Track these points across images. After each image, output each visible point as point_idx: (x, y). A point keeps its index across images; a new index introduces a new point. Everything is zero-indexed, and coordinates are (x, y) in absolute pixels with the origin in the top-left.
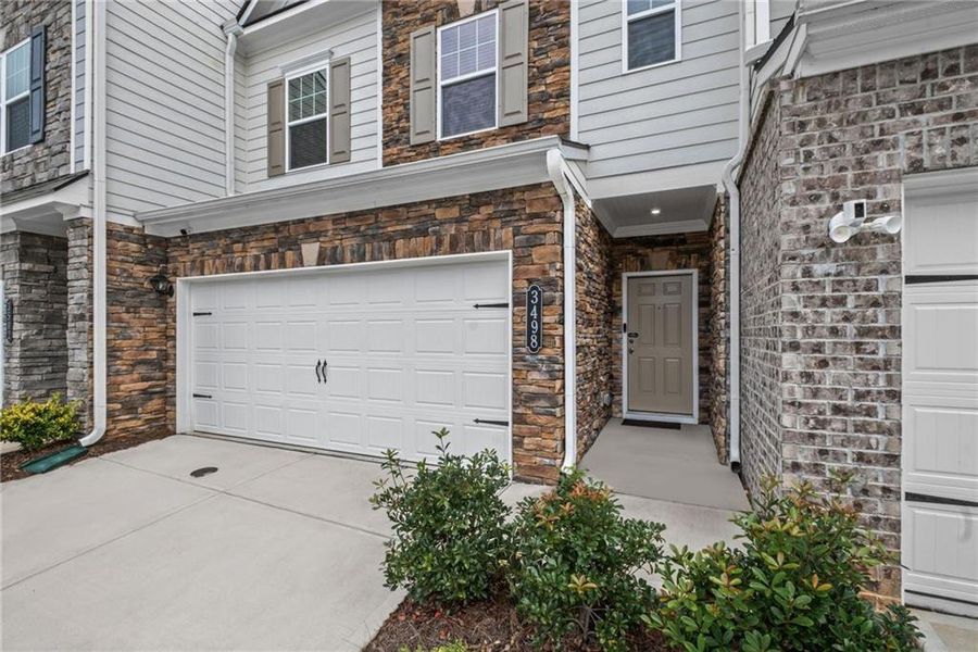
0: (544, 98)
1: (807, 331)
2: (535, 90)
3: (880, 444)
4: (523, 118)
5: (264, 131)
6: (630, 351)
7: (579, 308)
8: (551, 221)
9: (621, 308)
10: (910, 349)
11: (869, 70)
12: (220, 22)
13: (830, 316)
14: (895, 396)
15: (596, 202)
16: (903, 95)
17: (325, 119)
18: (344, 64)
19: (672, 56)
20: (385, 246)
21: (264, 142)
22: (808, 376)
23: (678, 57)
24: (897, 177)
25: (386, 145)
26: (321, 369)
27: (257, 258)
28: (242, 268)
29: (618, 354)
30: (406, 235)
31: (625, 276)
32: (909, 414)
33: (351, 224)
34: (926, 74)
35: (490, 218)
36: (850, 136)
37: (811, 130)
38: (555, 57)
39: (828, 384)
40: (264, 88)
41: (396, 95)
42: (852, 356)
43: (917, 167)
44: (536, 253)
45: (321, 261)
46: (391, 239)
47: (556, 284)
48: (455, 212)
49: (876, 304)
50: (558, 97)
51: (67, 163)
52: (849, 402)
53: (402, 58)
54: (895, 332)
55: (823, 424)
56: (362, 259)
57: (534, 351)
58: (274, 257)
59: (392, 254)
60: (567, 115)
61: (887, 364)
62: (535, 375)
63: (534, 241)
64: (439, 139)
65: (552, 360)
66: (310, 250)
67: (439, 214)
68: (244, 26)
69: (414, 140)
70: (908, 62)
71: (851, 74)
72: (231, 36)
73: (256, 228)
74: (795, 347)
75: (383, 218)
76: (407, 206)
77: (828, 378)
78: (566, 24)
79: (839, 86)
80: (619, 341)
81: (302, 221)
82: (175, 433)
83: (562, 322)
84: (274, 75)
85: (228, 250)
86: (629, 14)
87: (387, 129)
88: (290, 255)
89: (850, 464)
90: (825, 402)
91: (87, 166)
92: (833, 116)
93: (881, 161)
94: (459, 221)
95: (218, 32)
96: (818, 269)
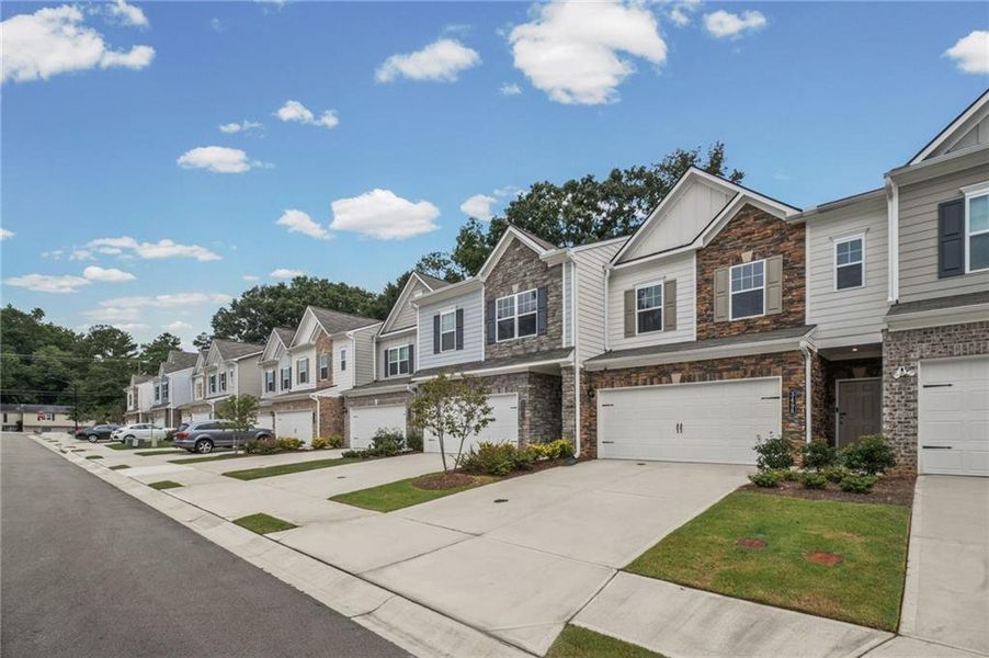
0: (791, 302)
1: (891, 401)
2: (785, 298)
3: (911, 430)
4: (780, 311)
5: (623, 314)
6: (841, 423)
7: (812, 398)
8: (801, 364)
9: (834, 400)
10: (921, 406)
11: (909, 331)
12: (602, 264)
13: (897, 397)
14: (916, 418)
15: (819, 350)
16: (918, 339)
17: (660, 310)
18: (674, 282)
19: (860, 284)
20: (717, 375)
21: (623, 320)
22: (891, 414)
23: (863, 285)
24: (917, 360)
25: (698, 323)
26: (679, 428)
27: (645, 380)
28: (636, 384)
29: (833, 424)
30: (728, 370)
31: (837, 381)
32: (920, 422)
33: (698, 365)
34: (925, 333)
35: (771, 363)
36: (903, 349)
37: (892, 347)
38: (797, 283)
39: (897, 416)
40: (623, 293)
41: (704, 298)
42: (904, 408)
43: (922, 357)
44: (793, 377)
45: (682, 380)
46: (720, 372)
47: (803, 389)
48: (754, 361)
49: (910, 393)
50: (799, 301)
51: (561, 344)
52: (903, 420)
53: (709, 281)
54: (916, 401)
55: (895, 427)
56: (705, 380)
57: (793, 415)
58: (655, 380)
59: (721, 378)
60: (804, 310)
61: (914, 409)
62: (793, 424)
63: (793, 372)
64: (731, 319)
65: (801, 418)
66: (676, 377)
67: (745, 361)
68: (615, 265)
69: (716, 320)
70: (920, 330)
71: (904, 332)
72: (608, 271)
73: (644, 367)
74: (887, 406)
75: (716, 363)
76: (730, 358)
77: (897, 414)
78: (804, 268)
79: (900, 334)
80: (834, 417)
81: (671, 364)
82: (596, 458)
83: (805, 404)
84: (629, 287)
85: (628, 377)
86: (838, 264)
87: (699, 315)
88: (664, 379)
89: (903, 436)
90: (896, 421)
91: (573, 345)
92: (898, 343)
93: (912, 355)
94: (756, 364)
95: (601, 269)
96: (894, 384)
